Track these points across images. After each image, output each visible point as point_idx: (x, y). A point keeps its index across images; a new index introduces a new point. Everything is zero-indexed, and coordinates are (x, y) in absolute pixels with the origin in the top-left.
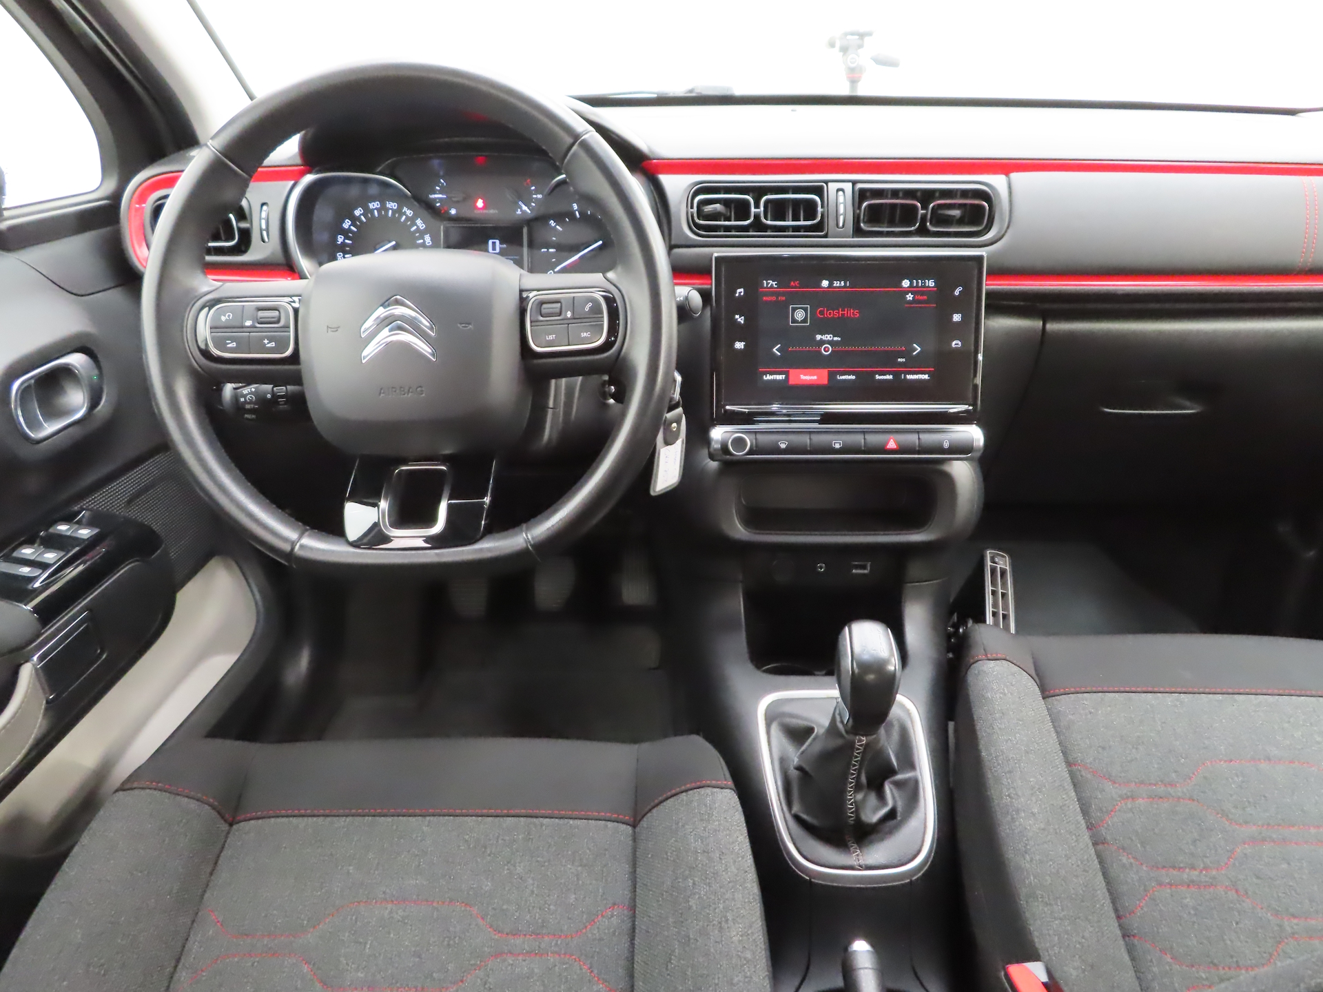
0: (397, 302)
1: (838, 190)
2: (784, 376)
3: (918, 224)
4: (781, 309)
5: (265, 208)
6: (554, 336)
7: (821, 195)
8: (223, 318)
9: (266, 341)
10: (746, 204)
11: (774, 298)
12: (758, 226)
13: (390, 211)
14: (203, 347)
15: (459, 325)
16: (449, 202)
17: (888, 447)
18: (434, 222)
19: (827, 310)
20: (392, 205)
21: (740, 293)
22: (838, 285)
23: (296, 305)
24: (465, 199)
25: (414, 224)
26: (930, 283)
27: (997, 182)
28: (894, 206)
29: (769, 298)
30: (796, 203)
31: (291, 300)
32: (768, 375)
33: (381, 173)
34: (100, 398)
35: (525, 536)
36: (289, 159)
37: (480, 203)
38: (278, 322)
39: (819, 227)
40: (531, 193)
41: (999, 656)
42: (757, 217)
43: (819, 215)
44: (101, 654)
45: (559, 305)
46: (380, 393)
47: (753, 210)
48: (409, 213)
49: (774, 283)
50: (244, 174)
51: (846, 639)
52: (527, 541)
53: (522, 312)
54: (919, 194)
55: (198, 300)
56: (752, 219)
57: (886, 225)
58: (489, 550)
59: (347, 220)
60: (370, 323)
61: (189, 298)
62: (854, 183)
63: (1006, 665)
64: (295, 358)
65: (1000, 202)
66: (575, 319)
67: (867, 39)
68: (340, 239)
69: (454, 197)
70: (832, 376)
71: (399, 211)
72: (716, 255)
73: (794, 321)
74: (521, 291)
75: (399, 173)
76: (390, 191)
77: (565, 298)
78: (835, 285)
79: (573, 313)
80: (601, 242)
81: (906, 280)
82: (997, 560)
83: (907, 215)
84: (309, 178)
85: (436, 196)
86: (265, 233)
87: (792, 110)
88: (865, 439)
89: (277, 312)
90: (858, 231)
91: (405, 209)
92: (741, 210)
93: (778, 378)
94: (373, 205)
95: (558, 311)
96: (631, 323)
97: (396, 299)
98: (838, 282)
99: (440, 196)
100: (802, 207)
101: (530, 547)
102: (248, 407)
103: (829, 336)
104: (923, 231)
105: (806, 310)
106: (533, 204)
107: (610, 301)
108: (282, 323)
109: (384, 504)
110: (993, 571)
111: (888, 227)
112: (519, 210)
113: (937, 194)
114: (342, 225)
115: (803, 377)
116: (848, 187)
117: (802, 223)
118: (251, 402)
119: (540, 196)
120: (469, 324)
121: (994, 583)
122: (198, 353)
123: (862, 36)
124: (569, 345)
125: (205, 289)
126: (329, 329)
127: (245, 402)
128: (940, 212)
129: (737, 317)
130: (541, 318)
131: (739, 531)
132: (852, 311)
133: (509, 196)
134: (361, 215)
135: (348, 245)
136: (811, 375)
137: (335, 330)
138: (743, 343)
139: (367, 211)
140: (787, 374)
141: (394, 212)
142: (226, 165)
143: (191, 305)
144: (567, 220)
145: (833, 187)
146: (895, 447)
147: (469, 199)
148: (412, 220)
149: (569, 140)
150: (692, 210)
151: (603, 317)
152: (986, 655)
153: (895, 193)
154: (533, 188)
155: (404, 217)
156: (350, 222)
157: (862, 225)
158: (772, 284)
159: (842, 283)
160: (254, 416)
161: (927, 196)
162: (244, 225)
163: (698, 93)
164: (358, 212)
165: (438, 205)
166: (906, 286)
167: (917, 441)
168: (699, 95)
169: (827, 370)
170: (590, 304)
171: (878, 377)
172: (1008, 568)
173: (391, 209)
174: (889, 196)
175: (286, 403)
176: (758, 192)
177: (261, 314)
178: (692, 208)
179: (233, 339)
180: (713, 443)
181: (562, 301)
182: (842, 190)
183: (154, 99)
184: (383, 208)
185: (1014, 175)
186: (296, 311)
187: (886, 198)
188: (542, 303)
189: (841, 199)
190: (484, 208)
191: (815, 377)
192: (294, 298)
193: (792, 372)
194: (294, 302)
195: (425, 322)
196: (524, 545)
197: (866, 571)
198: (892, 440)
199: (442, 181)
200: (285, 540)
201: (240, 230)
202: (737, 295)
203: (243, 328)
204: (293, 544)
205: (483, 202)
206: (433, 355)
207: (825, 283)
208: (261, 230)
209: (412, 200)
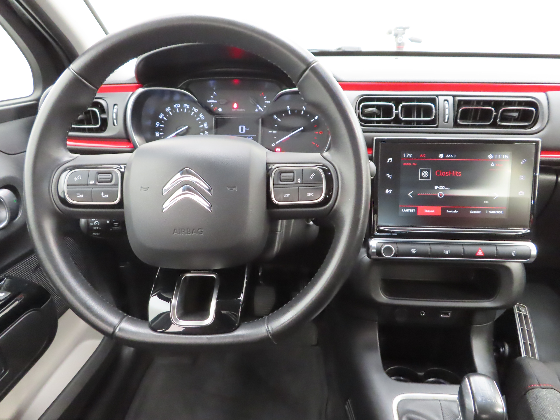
0: (188, 172)
1: (445, 100)
2: (414, 210)
3: (492, 120)
4: (414, 170)
5: (116, 107)
6: (289, 194)
7: (435, 104)
8: (76, 179)
9: (102, 194)
10: (390, 108)
11: (410, 164)
12: (397, 120)
13: (186, 109)
14: (62, 196)
15: (227, 188)
16: (218, 105)
17: (478, 254)
18: (209, 116)
19: (442, 172)
20: (187, 106)
21: (390, 161)
22: (449, 157)
23: (123, 170)
24: (227, 103)
25: (198, 116)
26: (505, 157)
27: (540, 97)
28: (477, 110)
29: (407, 164)
30: (419, 108)
31: (119, 167)
32: (405, 209)
33: (180, 88)
34: (17, 215)
35: (266, 326)
36: (131, 79)
37: (235, 106)
38: (111, 181)
39: (433, 122)
40: (264, 100)
41: (548, 386)
42: (397, 115)
43: (434, 115)
44: (5, 372)
45: (292, 174)
46: (174, 232)
47: (394, 111)
48: (196, 110)
49: (410, 155)
50: (93, 87)
51: (467, 389)
52: (268, 331)
53: (268, 178)
54: (493, 103)
55: (60, 167)
56: (394, 117)
57: (471, 121)
58: (242, 336)
59: (162, 114)
60: (168, 186)
61: (56, 165)
62: (454, 96)
63: (553, 393)
64: (121, 205)
65: (542, 108)
66: (303, 184)
67: (406, 30)
68: (158, 124)
69: (221, 102)
70: (443, 210)
71: (190, 109)
72: (375, 138)
73: (422, 177)
74: (267, 164)
75: (190, 87)
76: (185, 98)
77: (296, 170)
78: (447, 157)
79: (302, 180)
80: (302, 128)
81: (490, 155)
82: (521, 309)
83: (485, 116)
84: (140, 90)
85: (211, 101)
86: (115, 121)
87: (396, 58)
88: (463, 249)
89: (111, 175)
90: (456, 125)
91: (194, 108)
92: (387, 111)
93: (410, 211)
94: (176, 106)
95: (292, 178)
96: (342, 188)
97: (187, 170)
98: (449, 155)
99: (213, 101)
100: (422, 109)
101: (270, 336)
102: (95, 228)
103: (442, 187)
104: (494, 125)
105: (429, 171)
106: (265, 106)
107: (326, 171)
108: (113, 183)
109: (175, 301)
110: (520, 315)
111: (472, 122)
112: (257, 109)
113: (504, 104)
114: (159, 116)
115: (426, 211)
116: (450, 99)
117: (422, 119)
118: (97, 226)
119: (268, 102)
120: (234, 187)
121: (522, 324)
122: (58, 200)
123: (404, 29)
124: (299, 201)
125: (66, 159)
126: (142, 189)
127: (93, 226)
128: (505, 114)
129: (388, 175)
130: (281, 183)
131: (383, 298)
132: (457, 172)
133: (251, 101)
134: (169, 111)
135: (162, 128)
136: (431, 210)
137: (146, 189)
138: (390, 190)
139: (173, 109)
140: (416, 209)
141: (188, 109)
142: (81, 81)
143: (55, 171)
144: (284, 115)
145: (441, 99)
146: (482, 254)
147: (229, 103)
148: (198, 114)
149: (304, 67)
150: (358, 111)
151: (323, 183)
152: (539, 385)
153: (478, 103)
154: (265, 97)
155: (193, 113)
156: (163, 115)
157: (458, 120)
158: (409, 156)
159: (452, 155)
160: (99, 234)
161: (497, 104)
162: (104, 116)
163: (343, 50)
164: (168, 110)
165: (212, 106)
166: (491, 158)
167: (496, 251)
168: (343, 51)
169: (440, 207)
170: (313, 175)
171: (471, 212)
172: (528, 314)
173: (186, 108)
174: (475, 104)
175: (118, 225)
176: (397, 101)
177: (100, 176)
178: (359, 109)
179: (81, 193)
180: (371, 248)
181: (295, 172)
182: (447, 101)
183: (61, 48)
184: (182, 107)
185: (550, 93)
186: (122, 174)
187: (473, 105)
188: (281, 172)
189: (447, 106)
190: (237, 108)
191: (433, 211)
192: (121, 166)
193: (420, 208)
194: (121, 168)
195: (204, 186)
196: (266, 334)
197: (448, 316)
198: (480, 250)
199: (214, 93)
200: (110, 324)
201: (102, 119)
202: (388, 162)
203: (88, 185)
204: (115, 328)
205: (237, 105)
206: (210, 208)
207: (441, 156)
208: (113, 119)
209: (198, 103)
